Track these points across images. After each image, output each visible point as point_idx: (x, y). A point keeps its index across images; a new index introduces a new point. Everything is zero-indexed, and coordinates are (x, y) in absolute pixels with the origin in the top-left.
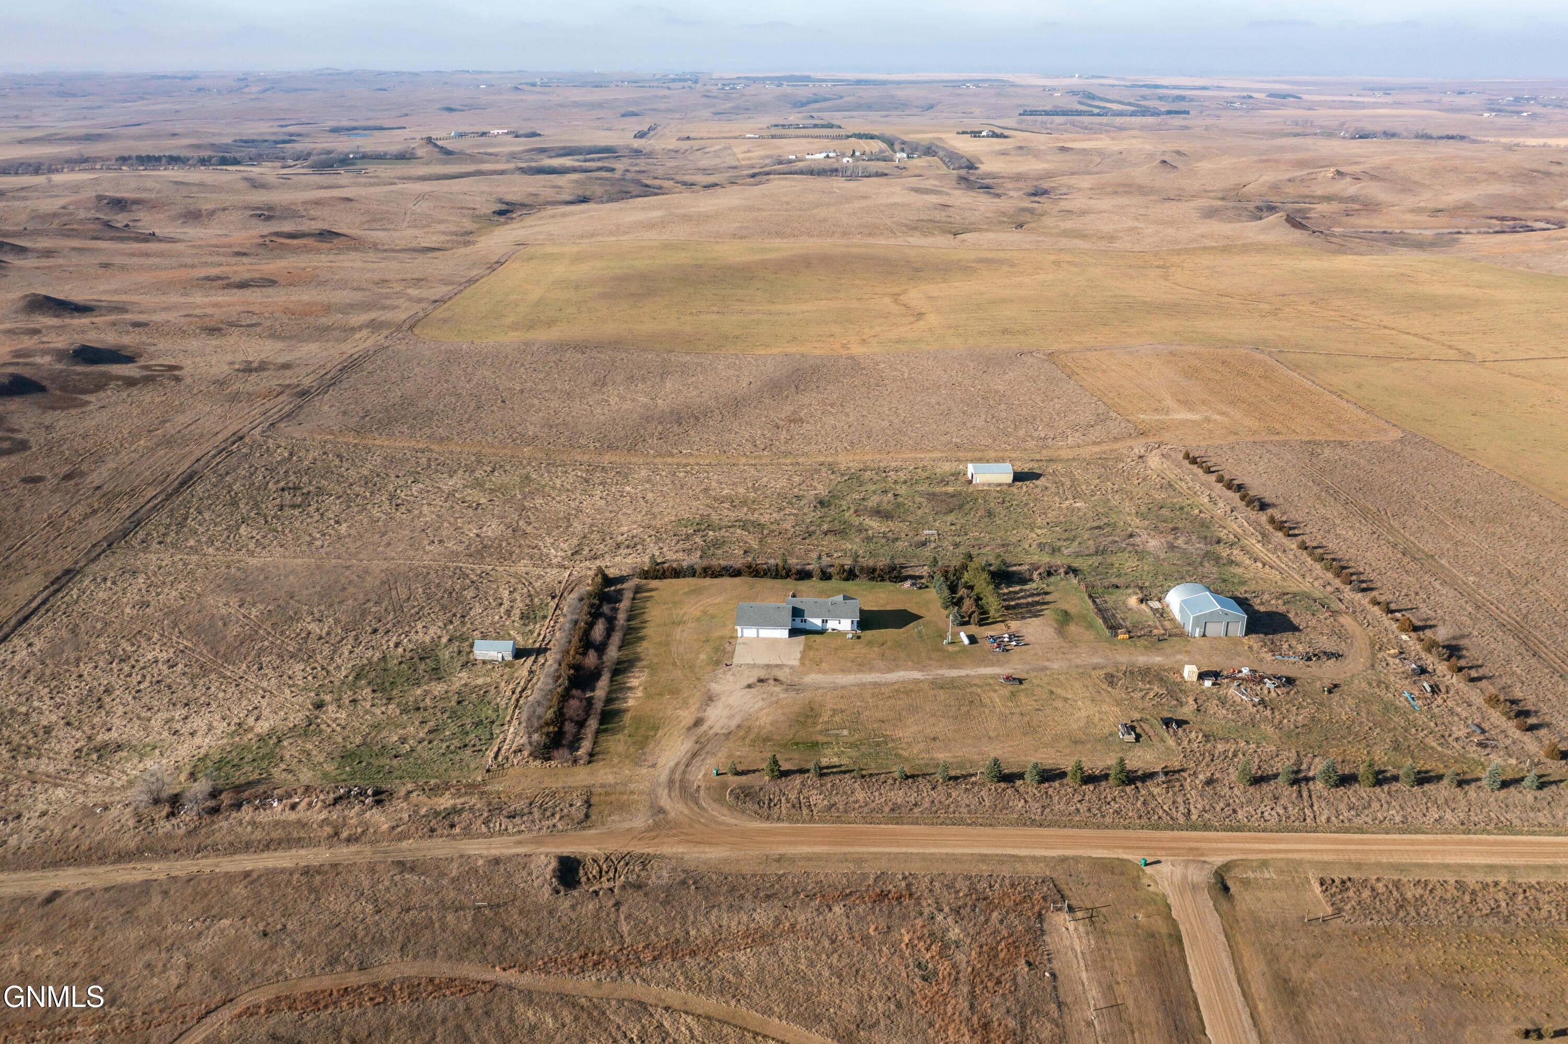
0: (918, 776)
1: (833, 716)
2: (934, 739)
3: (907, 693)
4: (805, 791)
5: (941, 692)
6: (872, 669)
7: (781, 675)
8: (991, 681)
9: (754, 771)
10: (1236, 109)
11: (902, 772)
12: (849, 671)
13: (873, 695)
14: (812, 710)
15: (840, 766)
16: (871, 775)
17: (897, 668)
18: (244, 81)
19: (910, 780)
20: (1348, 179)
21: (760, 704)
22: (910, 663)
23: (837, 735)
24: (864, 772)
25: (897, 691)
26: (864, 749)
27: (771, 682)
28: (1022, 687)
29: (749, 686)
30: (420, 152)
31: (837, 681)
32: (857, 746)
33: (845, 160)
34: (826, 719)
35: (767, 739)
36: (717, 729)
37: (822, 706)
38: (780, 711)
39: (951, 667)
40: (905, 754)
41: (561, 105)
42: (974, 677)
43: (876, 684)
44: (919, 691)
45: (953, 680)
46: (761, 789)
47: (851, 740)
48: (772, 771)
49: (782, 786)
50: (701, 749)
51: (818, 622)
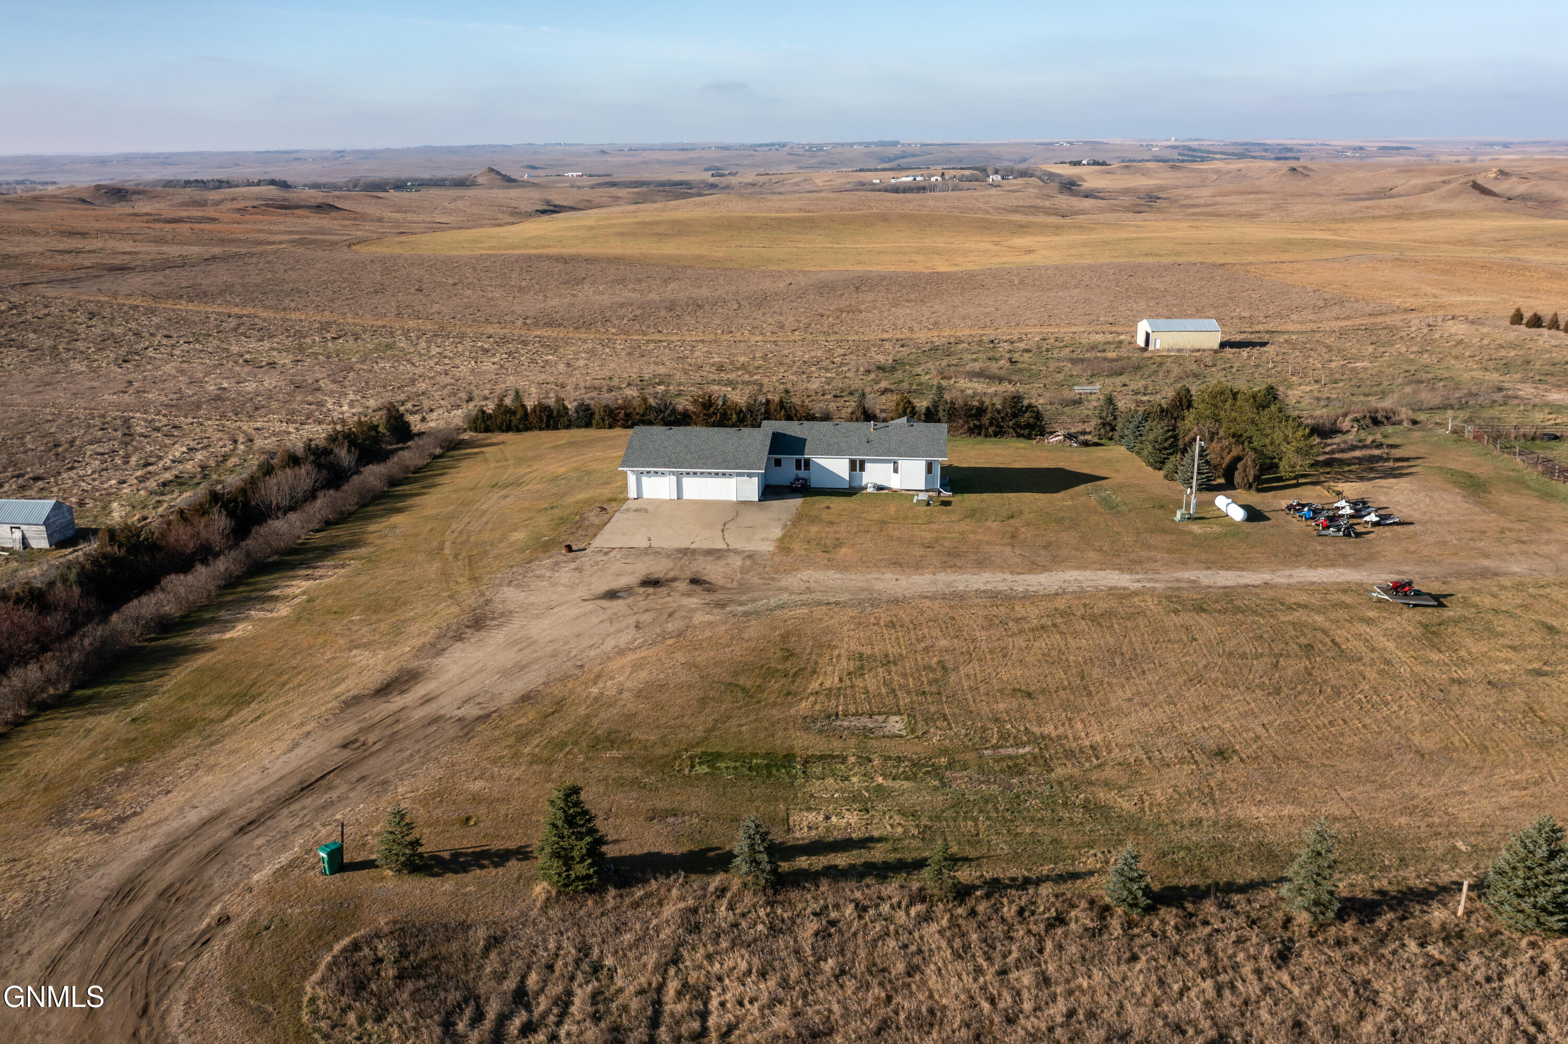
0: (1198, 894)
1: (859, 672)
2: (1221, 754)
3: (1095, 619)
4: (692, 958)
5: (1203, 620)
6: (982, 564)
7: (713, 571)
8: (1347, 599)
9: (501, 858)
10: (1348, 157)
11: (1129, 878)
12: (918, 566)
13: (989, 622)
14: (789, 655)
15: (866, 843)
16: (995, 887)
17: (1057, 562)
18: (342, 153)
19: (1170, 916)
20: (1514, 179)
21: (625, 638)
22: (1092, 555)
23: (867, 733)
24: (965, 875)
25: (1067, 613)
26: (960, 781)
27: (682, 586)
28: (1447, 613)
29: (612, 595)
30: (480, 180)
31: (879, 586)
32: (936, 772)
33: (933, 179)
34: (831, 681)
35: (612, 739)
36: (447, 706)
37: (824, 645)
38: (681, 657)
39: (1209, 565)
40: (1125, 805)
41: (644, 163)
42: (1289, 587)
43: (994, 596)
44: (1131, 617)
45: (1228, 593)
46: (494, 942)
47: (915, 749)
48: (564, 857)
49: (595, 930)
50: (346, 766)
51: (839, 467)
